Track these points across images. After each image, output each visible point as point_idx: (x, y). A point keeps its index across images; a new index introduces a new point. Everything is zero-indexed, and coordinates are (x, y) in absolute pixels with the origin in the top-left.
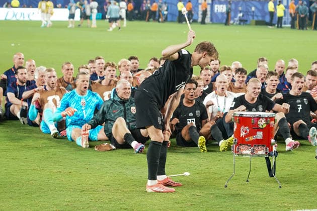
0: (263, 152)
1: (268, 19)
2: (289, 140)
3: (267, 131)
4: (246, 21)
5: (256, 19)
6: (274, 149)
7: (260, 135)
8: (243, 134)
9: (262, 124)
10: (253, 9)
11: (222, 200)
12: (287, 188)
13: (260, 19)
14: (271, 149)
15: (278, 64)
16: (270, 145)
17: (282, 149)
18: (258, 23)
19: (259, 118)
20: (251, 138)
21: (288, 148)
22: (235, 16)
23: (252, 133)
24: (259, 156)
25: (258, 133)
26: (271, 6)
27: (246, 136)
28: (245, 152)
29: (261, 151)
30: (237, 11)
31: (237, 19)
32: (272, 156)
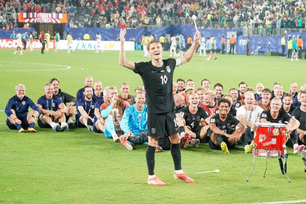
0: (276, 155)
1: (280, 51)
2: (296, 146)
3: (280, 138)
4: (264, 52)
5: (271, 50)
6: (285, 152)
7: (274, 141)
8: (261, 140)
9: (276, 132)
10: (269, 43)
11: (245, 192)
12: (295, 183)
13: (275, 51)
14: (283, 153)
15: (292, 85)
16: (282, 149)
17: (291, 153)
18: (273, 54)
19: (273, 128)
20: (267, 144)
21: (295, 152)
22: (255, 49)
23: (268, 140)
24: (273, 157)
25: (273, 139)
26: (283, 41)
27: (263, 142)
28: (262, 154)
29: (275, 154)
30: (256, 45)
31: (257, 51)
32: (283, 158)
